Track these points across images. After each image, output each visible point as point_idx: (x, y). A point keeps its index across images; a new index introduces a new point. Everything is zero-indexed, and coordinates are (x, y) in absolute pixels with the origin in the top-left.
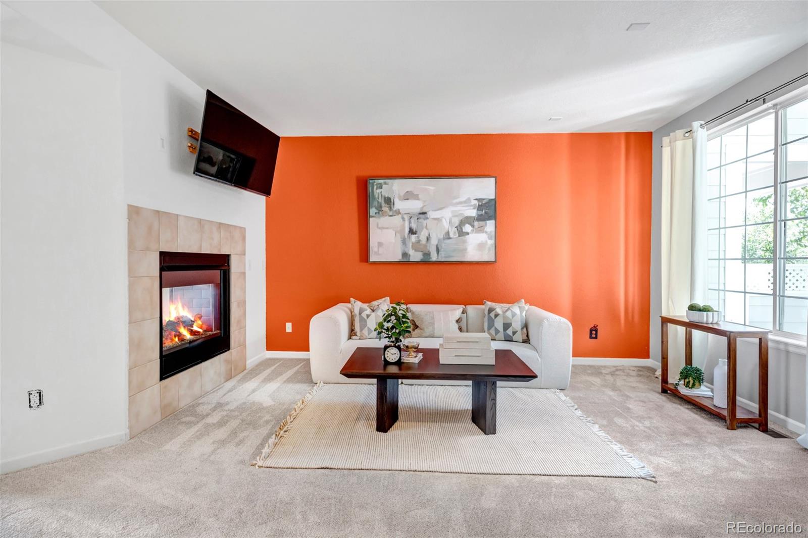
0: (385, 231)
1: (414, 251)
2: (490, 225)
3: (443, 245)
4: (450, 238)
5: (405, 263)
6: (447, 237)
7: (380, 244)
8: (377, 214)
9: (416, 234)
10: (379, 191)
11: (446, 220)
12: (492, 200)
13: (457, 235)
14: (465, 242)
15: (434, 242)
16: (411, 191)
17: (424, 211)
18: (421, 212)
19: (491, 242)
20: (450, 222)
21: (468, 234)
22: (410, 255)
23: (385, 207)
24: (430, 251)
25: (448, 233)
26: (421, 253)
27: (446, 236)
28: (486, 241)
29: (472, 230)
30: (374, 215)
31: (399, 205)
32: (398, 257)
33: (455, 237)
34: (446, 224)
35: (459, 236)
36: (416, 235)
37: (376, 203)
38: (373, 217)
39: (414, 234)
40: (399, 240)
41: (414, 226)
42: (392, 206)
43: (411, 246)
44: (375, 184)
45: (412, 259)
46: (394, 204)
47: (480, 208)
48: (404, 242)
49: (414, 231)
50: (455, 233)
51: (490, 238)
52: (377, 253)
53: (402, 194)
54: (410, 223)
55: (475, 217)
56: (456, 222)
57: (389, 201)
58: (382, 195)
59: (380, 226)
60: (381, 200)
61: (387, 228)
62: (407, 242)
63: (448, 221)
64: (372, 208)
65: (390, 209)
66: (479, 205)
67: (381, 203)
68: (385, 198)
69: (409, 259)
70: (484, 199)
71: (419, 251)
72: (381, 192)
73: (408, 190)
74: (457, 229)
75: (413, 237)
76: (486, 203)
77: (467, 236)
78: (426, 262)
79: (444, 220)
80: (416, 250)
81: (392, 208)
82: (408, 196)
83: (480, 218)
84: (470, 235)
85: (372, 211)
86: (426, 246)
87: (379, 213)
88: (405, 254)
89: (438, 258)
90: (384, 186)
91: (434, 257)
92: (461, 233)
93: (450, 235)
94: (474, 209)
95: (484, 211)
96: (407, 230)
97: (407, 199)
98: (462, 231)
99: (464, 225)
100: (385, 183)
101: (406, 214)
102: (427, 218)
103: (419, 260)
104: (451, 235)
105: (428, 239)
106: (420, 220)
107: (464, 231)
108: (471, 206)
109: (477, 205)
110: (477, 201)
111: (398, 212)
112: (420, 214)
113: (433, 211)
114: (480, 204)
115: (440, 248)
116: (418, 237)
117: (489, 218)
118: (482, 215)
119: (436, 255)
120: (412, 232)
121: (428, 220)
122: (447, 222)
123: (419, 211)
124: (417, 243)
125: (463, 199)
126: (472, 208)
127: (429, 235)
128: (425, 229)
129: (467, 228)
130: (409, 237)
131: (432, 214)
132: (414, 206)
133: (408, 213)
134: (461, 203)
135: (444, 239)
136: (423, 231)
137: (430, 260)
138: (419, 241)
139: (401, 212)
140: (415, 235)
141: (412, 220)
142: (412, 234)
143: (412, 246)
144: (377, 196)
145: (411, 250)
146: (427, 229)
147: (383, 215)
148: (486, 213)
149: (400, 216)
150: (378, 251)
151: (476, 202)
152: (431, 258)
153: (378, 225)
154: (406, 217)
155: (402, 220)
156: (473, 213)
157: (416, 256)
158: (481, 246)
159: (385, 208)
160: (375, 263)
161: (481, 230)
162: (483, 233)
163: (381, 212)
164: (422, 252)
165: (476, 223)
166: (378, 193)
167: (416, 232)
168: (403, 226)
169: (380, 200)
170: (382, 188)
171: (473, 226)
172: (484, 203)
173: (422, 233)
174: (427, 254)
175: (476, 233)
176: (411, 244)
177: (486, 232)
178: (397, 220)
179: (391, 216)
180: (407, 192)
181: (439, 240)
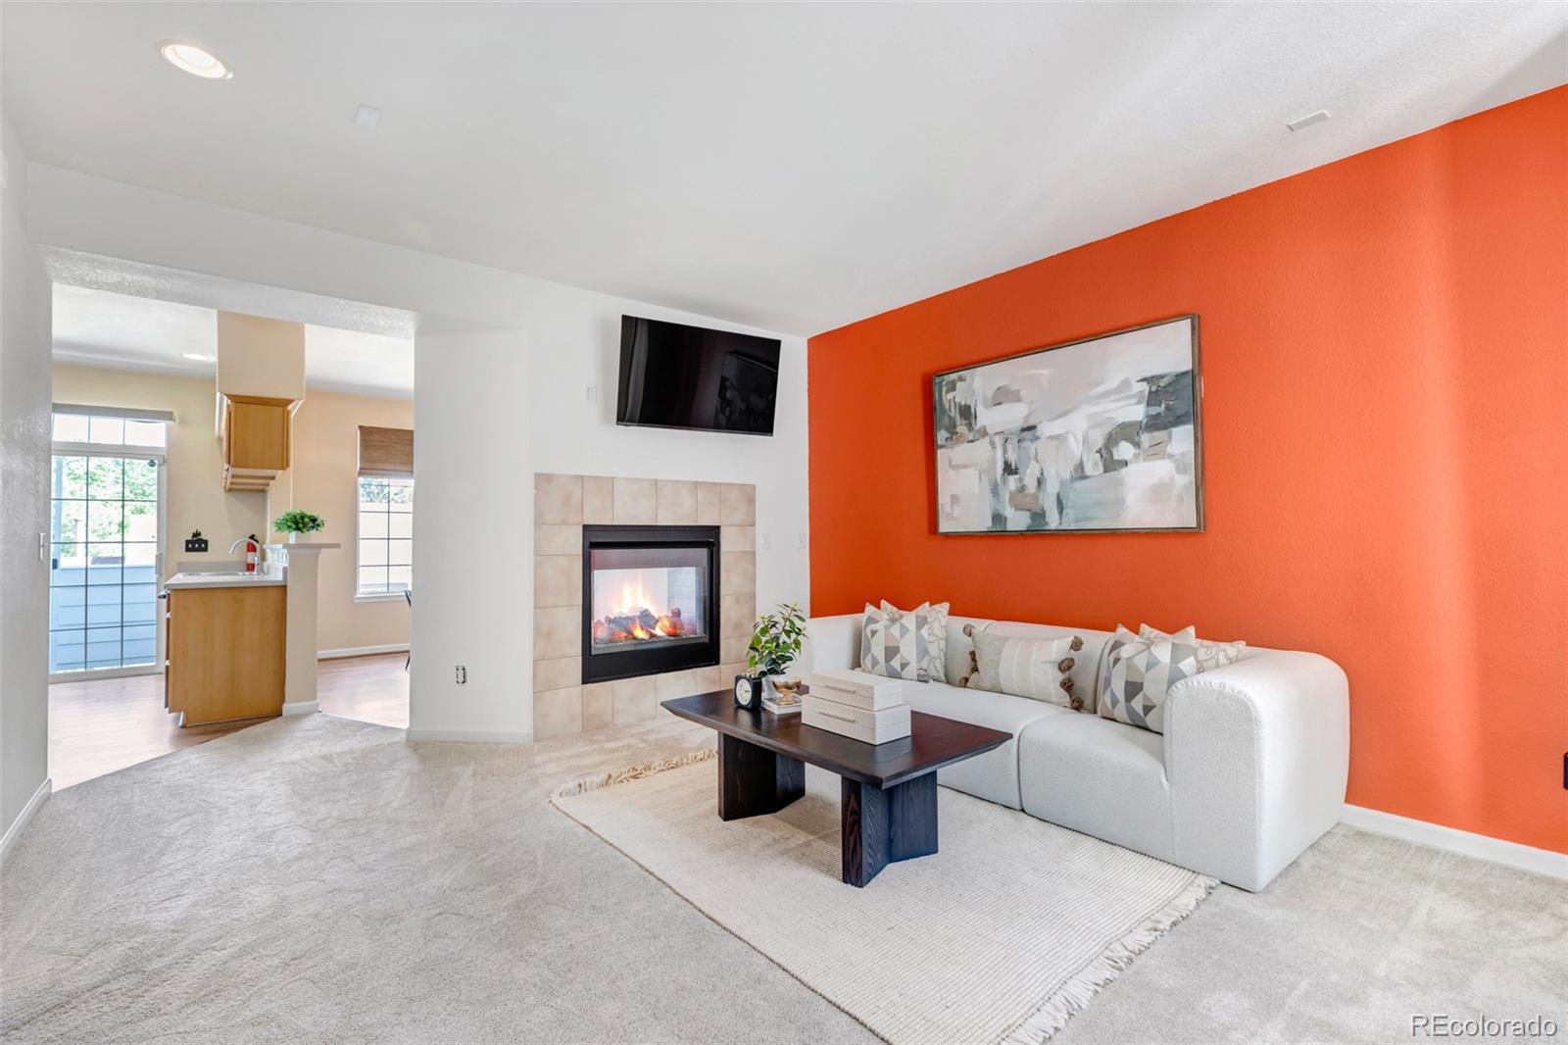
0: (962, 471)
1: (1013, 509)
2: (1182, 440)
3: (1072, 497)
4: (1085, 477)
5: (998, 535)
6: (1079, 475)
7: (955, 499)
8: (949, 442)
9: (1016, 473)
10: (950, 396)
11: (1075, 436)
12: (1185, 373)
13: (1101, 470)
14: (1119, 483)
15: (1052, 487)
16: (1006, 386)
17: (1031, 423)
18: (1026, 426)
19: (1186, 480)
20: (1085, 441)
21: (1126, 464)
22: (1006, 519)
23: (961, 424)
24: (1045, 508)
25: (1080, 466)
26: (1028, 514)
27: (1076, 472)
28: (1172, 478)
29: (1135, 455)
30: (944, 443)
31: (985, 417)
32: (984, 524)
33: (1096, 473)
34: (1075, 447)
35: (1105, 471)
36: (1018, 476)
37: (946, 420)
38: (942, 447)
39: (1013, 474)
40: (987, 487)
41: (1012, 457)
42: (973, 422)
43: (1007, 500)
44: (944, 383)
45: (1011, 526)
46: (976, 417)
47: (1153, 399)
48: (995, 491)
49: (1013, 467)
50: (1095, 464)
51: (1181, 469)
52: (950, 517)
53: (990, 394)
54: (1005, 451)
55: (1141, 422)
56: (1098, 439)
57: (967, 413)
58: (955, 403)
59: (953, 464)
60: (954, 413)
61: (966, 467)
62: (1000, 492)
63: (1081, 439)
64: (940, 430)
65: (970, 426)
66: (1150, 392)
67: (954, 419)
68: (960, 407)
69: (1005, 526)
70: (1162, 377)
71: (1023, 509)
72: (954, 398)
73: (999, 385)
74: (1102, 456)
75: (1012, 480)
76: (1170, 384)
77: (1124, 471)
78: (1037, 533)
79: (1071, 438)
80: (1017, 508)
81: (973, 425)
82: (1001, 397)
83: (1154, 424)
84: (1130, 467)
85: (941, 436)
86: (1038, 497)
87: (951, 438)
88: (998, 518)
89: (1061, 524)
90: (959, 385)
91: (1053, 522)
92: (1111, 465)
93: (1086, 469)
94: (1138, 403)
95: (1163, 406)
96: (1000, 467)
97: (999, 404)
98: (1112, 458)
99: (1117, 444)
100: (961, 379)
101: (996, 434)
102: (1038, 438)
103: (1024, 529)
104: (1089, 470)
105: (1040, 482)
106: (1027, 444)
107: (1116, 457)
108: (1131, 397)
109: (1147, 393)
110: (1145, 383)
111: (984, 433)
112: (1024, 430)
113: (1048, 420)
114: (1154, 389)
115: (1064, 502)
116: (1021, 480)
117: (1178, 421)
118: (1159, 414)
119: (1057, 517)
120: (1009, 469)
121: (1039, 441)
122: (1077, 442)
123: (1020, 424)
124: (1020, 492)
125: (1113, 382)
126: (1134, 401)
127: (1042, 474)
128: (1033, 462)
129: (1124, 451)
130: (1004, 481)
131: (1046, 429)
132: (1011, 416)
133: (1002, 432)
134: (1106, 394)
135: (1074, 479)
136: (1031, 466)
137: (1046, 528)
138: (1022, 489)
139: (988, 430)
140: (1015, 476)
141: (1009, 446)
142: (1009, 474)
143: (1010, 498)
144: (947, 407)
145: (1008, 507)
146: (1038, 462)
147: (958, 442)
148: (1168, 408)
149: (987, 439)
150: (952, 513)
151: (1145, 386)
152: (1047, 524)
153: (950, 462)
154: (998, 441)
155: (990, 448)
156: (1138, 413)
157: (1018, 521)
158: (1159, 492)
159: (961, 429)
160: (947, 536)
161: (1157, 452)
162: (1163, 458)
163: (954, 437)
164: (1028, 510)
165: (1146, 438)
166: (950, 400)
167: (1017, 469)
168: (993, 458)
169: (952, 414)
170: (955, 389)
171: (1137, 445)
172: (1162, 384)
173: (1028, 471)
174: (1039, 515)
175: (1145, 460)
176: (1008, 495)
177: (1171, 456)
178: (982, 445)
179: (972, 441)
180: (999, 389)
181: (1062, 483)
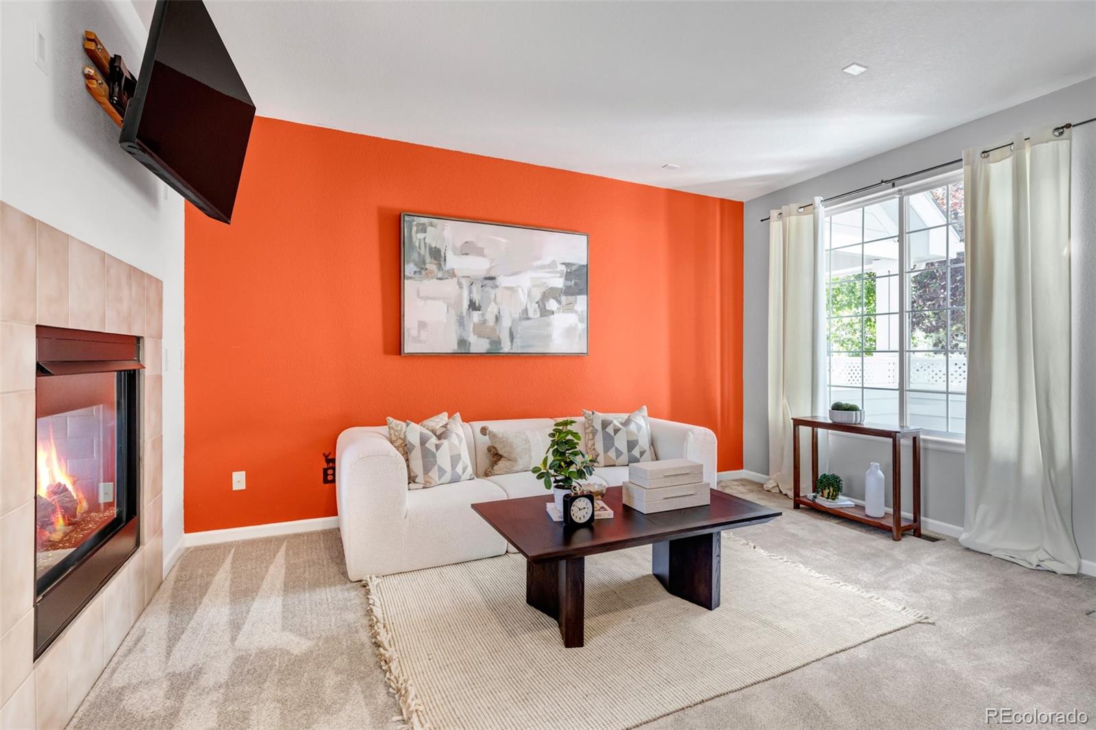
0: (429, 302)
1: (476, 336)
2: (581, 302)
3: (519, 329)
4: (528, 319)
5: (462, 356)
6: (525, 316)
7: (422, 325)
8: (417, 275)
9: (479, 310)
10: (421, 236)
11: (522, 290)
12: (583, 266)
13: (539, 315)
14: (548, 325)
15: (506, 323)
16: (472, 242)
17: (492, 274)
18: (488, 276)
19: (582, 326)
20: (529, 295)
21: (553, 313)
22: (470, 343)
23: (431, 263)
24: (501, 337)
25: (526, 310)
26: (488, 341)
27: (523, 313)
28: (576, 325)
29: (558, 308)
30: (412, 275)
31: (453, 261)
32: (451, 346)
33: (536, 317)
34: (522, 297)
35: (541, 316)
36: (480, 312)
37: (415, 256)
38: (410, 278)
39: (476, 310)
40: (454, 319)
41: (477, 298)
42: (442, 263)
43: (471, 329)
44: (415, 223)
45: (473, 349)
46: (445, 260)
47: (568, 276)
48: (461, 322)
49: (477, 305)
50: (535, 311)
51: (581, 321)
52: (417, 340)
53: (459, 244)
54: (470, 292)
55: (562, 289)
56: (537, 295)
57: (436, 254)
58: (425, 244)
59: (421, 295)
60: (424, 252)
61: (434, 299)
62: (465, 322)
63: (526, 293)
64: (408, 263)
65: (440, 267)
66: (567, 272)
67: (424, 256)
68: (431, 248)
69: (469, 350)
70: (574, 264)
71: (484, 337)
72: (425, 238)
73: (466, 240)
74: (539, 306)
75: (476, 316)
76: (576, 271)
77: (552, 317)
78: (493, 355)
79: (520, 290)
80: (480, 336)
81: (443, 266)
82: (467, 249)
83: (568, 291)
84: (556, 316)
85: (409, 269)
86: (495, 330)
87: (420, 272)
88: (462, 342)
89: (511, 348)
90: (429, 229)
91: (506, 348)
92: (545, 312)
93: (529, 313)
94: (561, 277)
95: (573, 282)
96: (466, 304)
97: (467, 254)
98: (545, 308)
99: (548, 300)
100: (431, 225)
101: (464, 277)
102: (497, 287)
103: (485, 352)
104: (531, 314)
105: (497, 318)
106: (487, 289)
107: (547, 308)
108: (557, 272)
109: (565, 272)
110: (564, 266)
111: (452, 274)
112: (486, 278)
113: (505, 276)
114: (569, 270)
115: (514, 334)
116: (483, 315)
117: (580, 293)
118: (570, 286)
119: (509, 343)
120: (473, 306)
121: (497, 289)
122: (524, 294)
123: (483, 274)
124: (482, 324)
125: (547, 261)
126: (559, 275)
127: (499, 313)
128: (492, 303)
129: (552, 305)
130: (469, 315)
131: (503, 281)
132: (476, 266)
133: (469, 277)
134: (542, 267)
135: (521, 319)
136: (490, 306)
137: (501, 352)
138: (484, 322)
139: (456, 273)
140: (478, 312)
141: (474, 288)
142: (473, 310)
143: (474, 328)
144: (417, 244)
145: (472, 334)
146: (496, 303)
147: (427, 276)
148: (576, 284)
149: (455, 280)
150: (419, 336)
151: (563, 268)
152: (502, 348)
153: (418, 292)
154: (465, 283)
155: (458, 287)
156: (559, 283)
157: (479, 345)
158: (570, 331)
159: (432, 266)
160: (413, 356)
161: (569, 308)
162: (572, 312)
163: (424, 272)
164: (488, 338)
165: (563, 298)
166: (420, 239)
167: (480, 306)
168: (460, 297)
169: (422, 252)
170: (425, 232)
171: (559, 302)
172: (573, 269)
173: (489, 309)
174: (496, 342)
175: (563, 312)
176: (472, 326)
177: (576, 312)
178: (450, 286)
179: (440, 279)
180: (466, 242)
181: (513, 321)
